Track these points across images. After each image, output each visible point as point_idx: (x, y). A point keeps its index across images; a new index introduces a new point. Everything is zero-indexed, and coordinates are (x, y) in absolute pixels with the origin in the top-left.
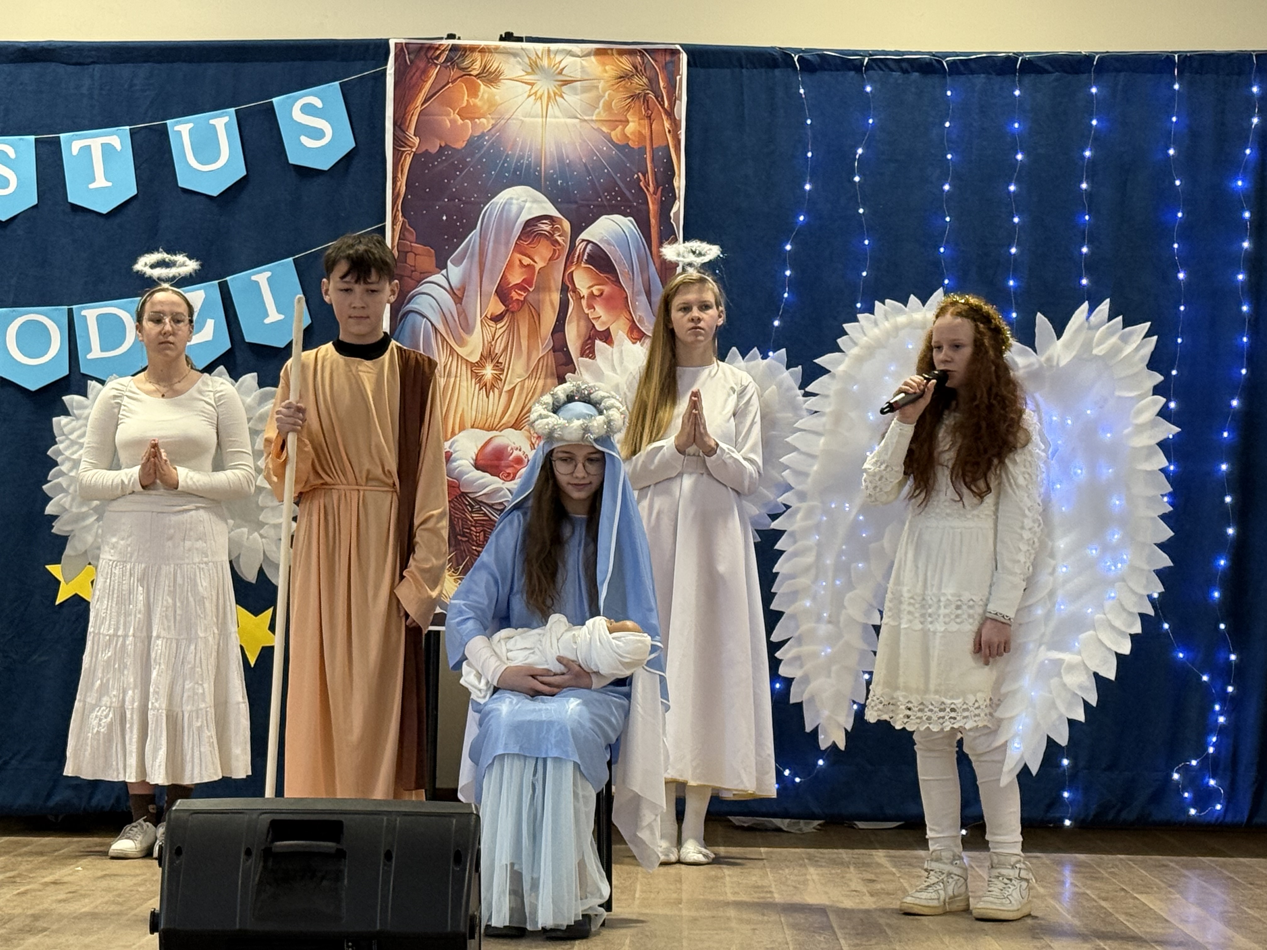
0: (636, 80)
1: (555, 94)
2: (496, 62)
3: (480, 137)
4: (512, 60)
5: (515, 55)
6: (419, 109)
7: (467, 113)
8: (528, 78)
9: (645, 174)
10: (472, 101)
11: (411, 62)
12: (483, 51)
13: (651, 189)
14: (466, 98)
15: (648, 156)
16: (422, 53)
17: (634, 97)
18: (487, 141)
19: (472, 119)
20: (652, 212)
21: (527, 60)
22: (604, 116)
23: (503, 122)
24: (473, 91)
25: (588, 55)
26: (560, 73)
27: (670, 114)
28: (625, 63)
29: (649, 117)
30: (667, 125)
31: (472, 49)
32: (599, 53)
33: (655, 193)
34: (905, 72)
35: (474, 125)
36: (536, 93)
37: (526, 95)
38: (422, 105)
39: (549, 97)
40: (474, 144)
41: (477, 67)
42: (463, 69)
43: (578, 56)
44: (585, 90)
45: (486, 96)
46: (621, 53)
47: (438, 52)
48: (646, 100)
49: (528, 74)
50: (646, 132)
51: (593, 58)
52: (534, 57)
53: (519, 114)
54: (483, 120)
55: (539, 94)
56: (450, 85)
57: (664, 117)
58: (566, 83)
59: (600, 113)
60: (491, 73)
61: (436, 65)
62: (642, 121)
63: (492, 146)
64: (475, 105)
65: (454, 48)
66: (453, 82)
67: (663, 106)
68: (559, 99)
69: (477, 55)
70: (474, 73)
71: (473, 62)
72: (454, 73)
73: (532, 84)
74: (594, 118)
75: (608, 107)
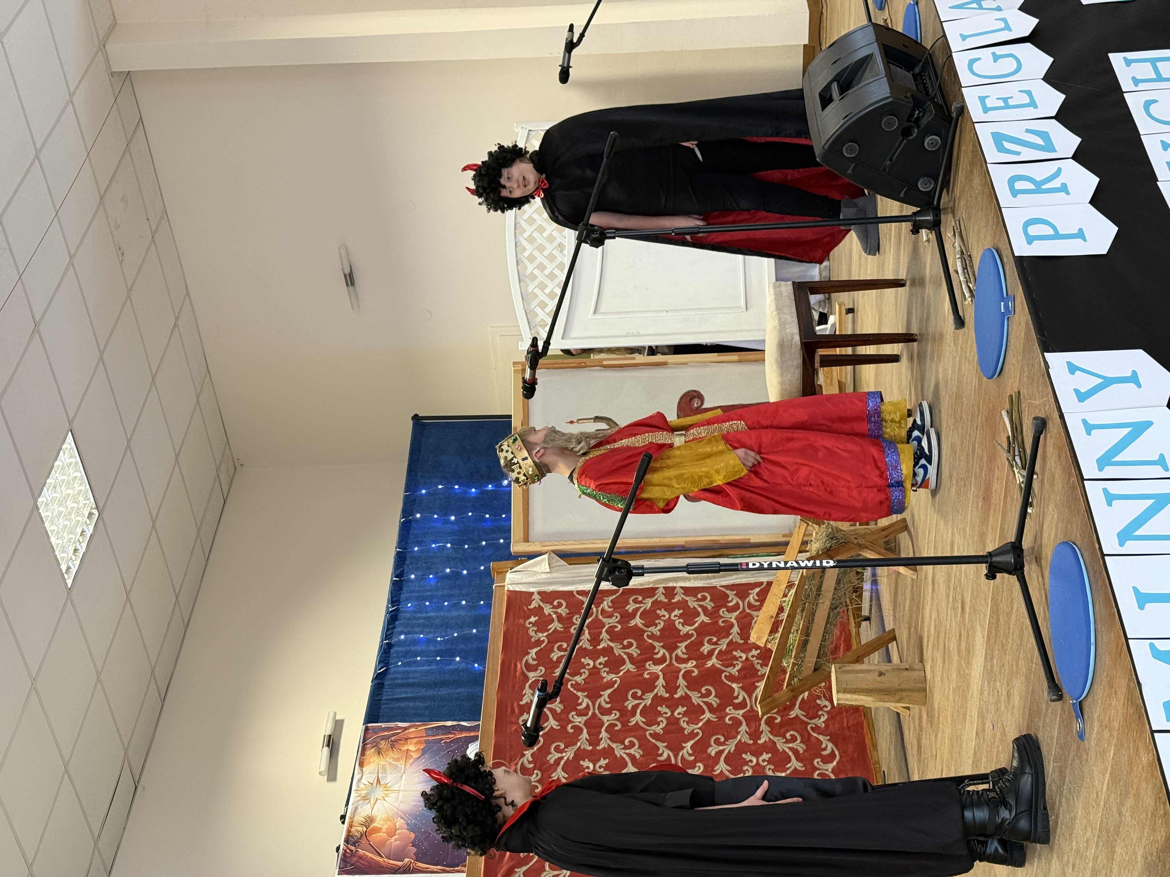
0: (381, 746)
1: (385, 787)
2: (360, 818)
3: (408, 824)
4: (359, 810)
5: (356, 809)
6: (386, 860)
7: (391, 833)
8: (372, 802)
9: (442, 739)
10: (383, 831)
11: (352, 865)
12: (351, 826)
13: (452, 736)
14: (381, 834)
15: (431, 738)
16: (348, 860)
17: (392, 746)
18: (411, 821)
19: (396, 830)
20: (467, 735)
21: (361, 802)
22: (403, 762)
23: (400, 813)
24: (377, 830)
25: (362, 771)
26: (372, 784)
27: (406, 729)
28: (370, 752)
29: (406, 739)
30: (413, 730)
31: (349, 831)
32: (361, 765)
33: (455, 734)
34: (394, 628)
35: (399, 829)
36: (383, 797)
37: (383, 801)
38: (382, 857)
39: (387, 790)
40: (411, 828)
41: (361, 829)
42: (362, 835)
43: (362, 776)
44: (385, 771)
45: (381, 822)
46: (363, 754)
47: (348, 850)
48: (396, 741)
49: (370, 802)
50: (415, 740)
51: (364, 769)
52: (359, 798)
53: (396, 805)
54: (397, 824)
55: (383, 795)
56: (371, 843)
57: (407, 731)
58: (378, 781)
59: (401, 764)
60: (367, 821)
61: (356, 851)
62: (409, 743)
63: (414, 819)
64: (387, 829)
65: (347, 841)
66: (369, 841)
67: (400, 733)
68: (388, 785)
69: (353, 829)
70: (365, 829)
71: (357, 831)
72: (364, 841)
73: (377, 799)
74: (403, 767)
75: (398, 759)
